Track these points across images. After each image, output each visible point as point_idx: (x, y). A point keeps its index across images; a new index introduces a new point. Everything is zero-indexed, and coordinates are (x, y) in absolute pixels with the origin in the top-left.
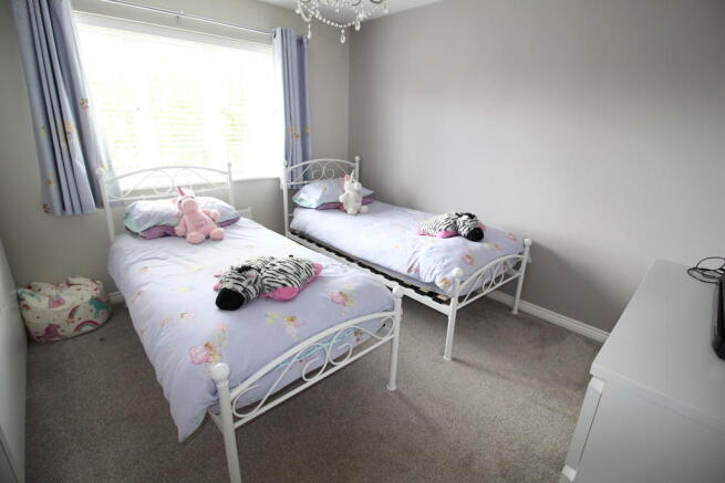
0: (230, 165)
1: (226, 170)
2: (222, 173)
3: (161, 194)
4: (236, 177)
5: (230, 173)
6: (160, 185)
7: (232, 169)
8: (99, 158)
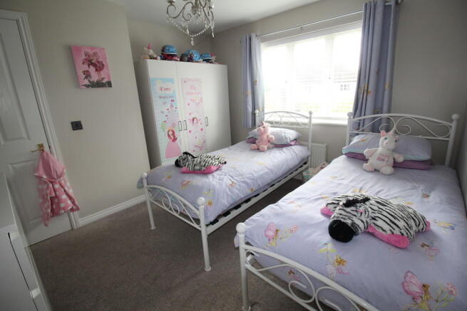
0: (311, 113)
1: (308, 116)
2: (307, 118)
3: (276, 125)
4: (314, 121)
5: (310, 118)
6: (276, 120)
7: (312, 115)
8: (258, 104)
